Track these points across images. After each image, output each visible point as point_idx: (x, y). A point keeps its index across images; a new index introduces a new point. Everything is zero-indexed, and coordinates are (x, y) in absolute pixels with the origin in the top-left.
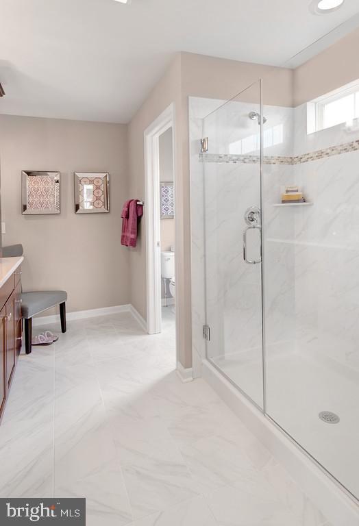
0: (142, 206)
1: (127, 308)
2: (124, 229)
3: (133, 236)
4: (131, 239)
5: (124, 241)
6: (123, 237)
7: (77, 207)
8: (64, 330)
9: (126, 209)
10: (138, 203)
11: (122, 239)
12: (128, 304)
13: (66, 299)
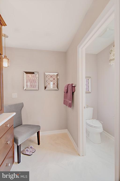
0: (74, 87)
1: (66, 131)
2: (65, 97)
3: (70, 102)
4: (69, 103)
5: (65, 103)
6: (64, 101)
7: (45, 88)
8: (39, 144)
9: (67, 88)
10: (73, 85)
11: (64, 102)
12: (66, 129)
13: (40, 129)
